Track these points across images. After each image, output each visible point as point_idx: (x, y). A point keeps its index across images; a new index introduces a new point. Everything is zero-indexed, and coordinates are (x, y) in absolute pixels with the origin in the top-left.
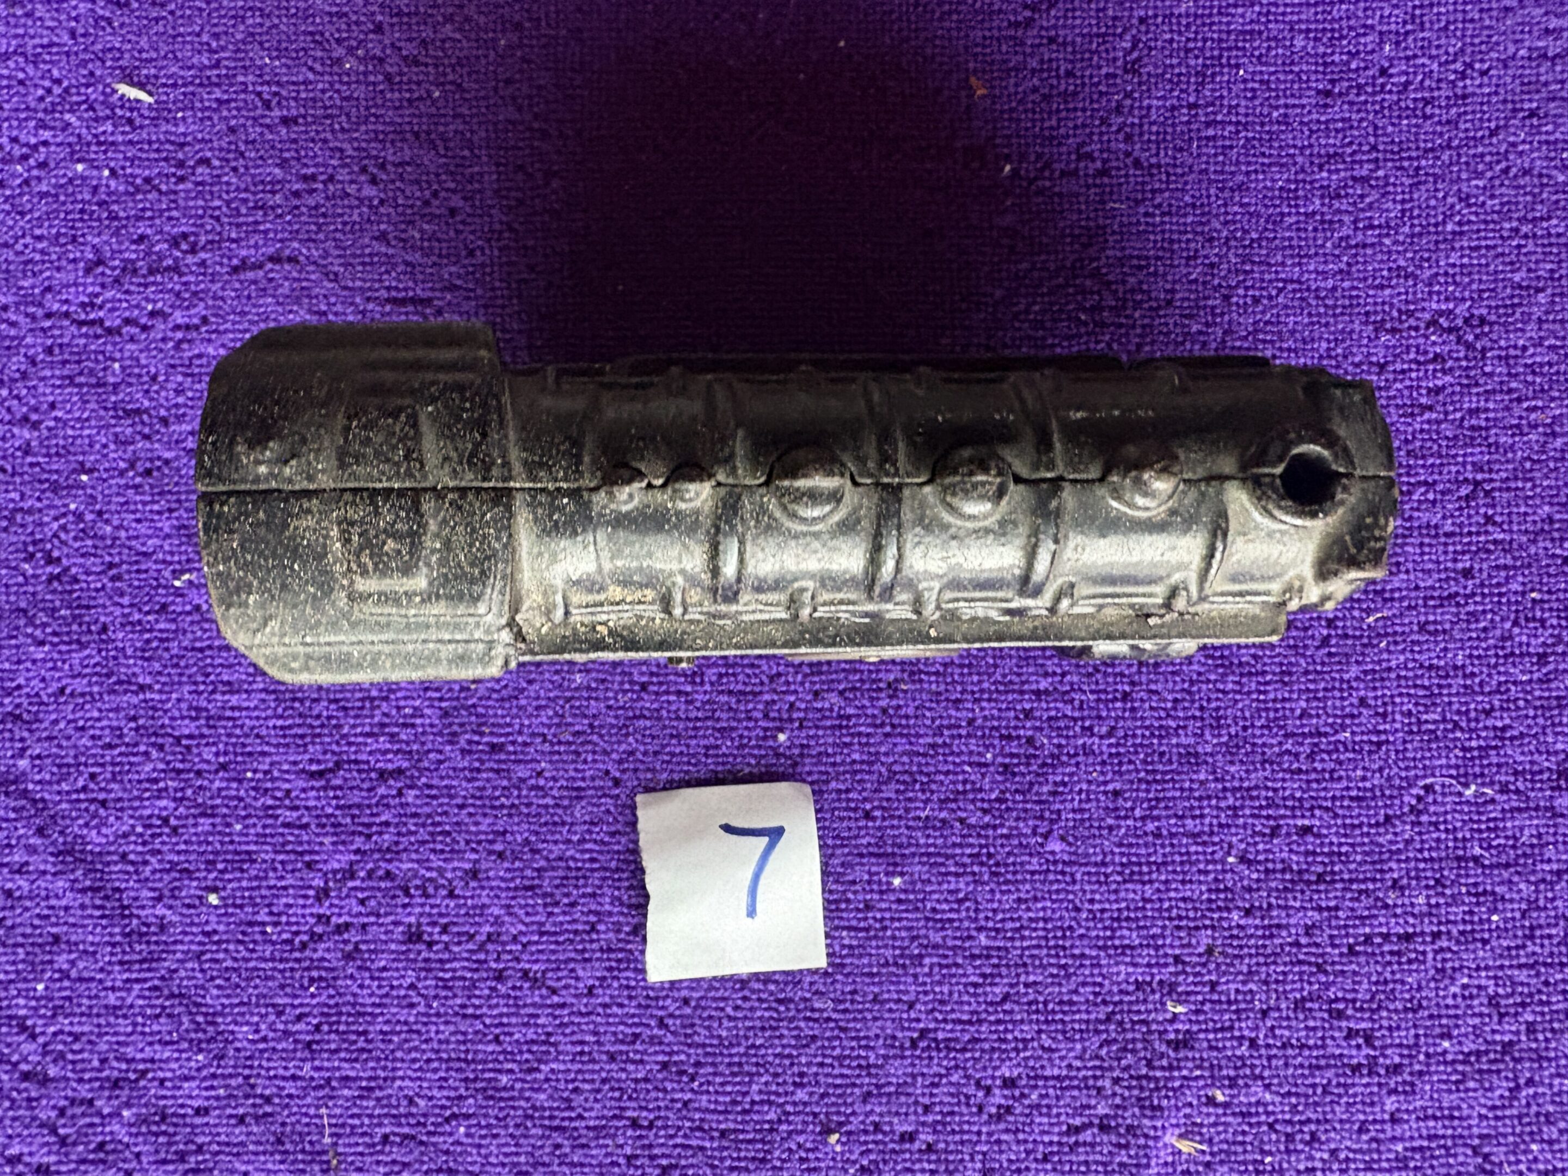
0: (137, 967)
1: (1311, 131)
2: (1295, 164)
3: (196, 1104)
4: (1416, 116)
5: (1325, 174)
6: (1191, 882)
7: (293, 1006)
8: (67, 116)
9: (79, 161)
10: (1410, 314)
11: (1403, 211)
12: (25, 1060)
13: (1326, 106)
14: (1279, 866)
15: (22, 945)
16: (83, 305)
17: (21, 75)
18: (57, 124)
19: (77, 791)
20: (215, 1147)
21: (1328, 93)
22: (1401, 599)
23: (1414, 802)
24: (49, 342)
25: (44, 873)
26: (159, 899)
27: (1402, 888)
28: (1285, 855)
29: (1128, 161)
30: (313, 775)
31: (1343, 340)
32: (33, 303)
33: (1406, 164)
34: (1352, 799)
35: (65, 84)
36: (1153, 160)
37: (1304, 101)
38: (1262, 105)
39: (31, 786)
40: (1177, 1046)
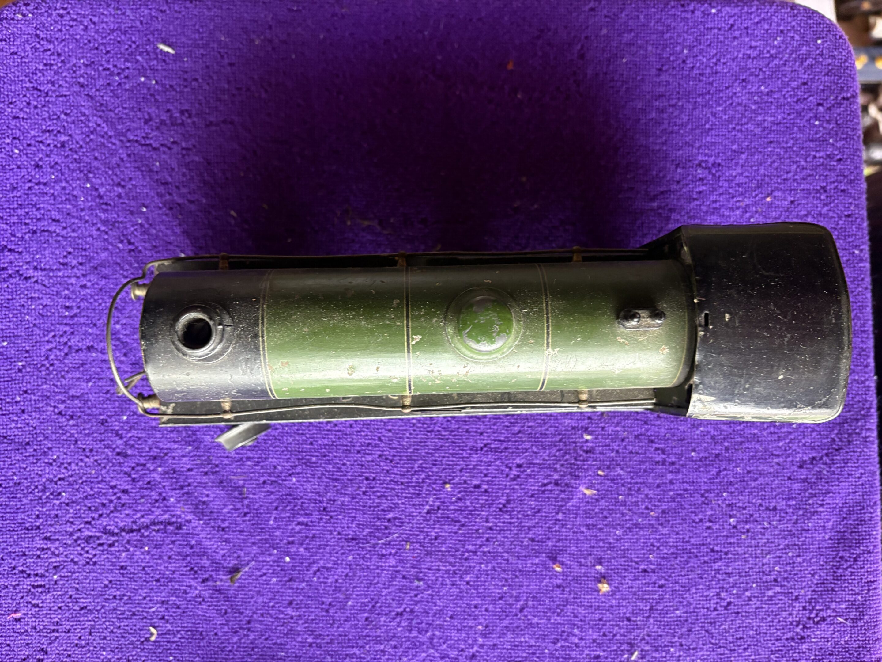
1: (653, 86)
3: (189, 466)
8: (138, 57)
9: (142, 77)
10: (689, 161)
12: (118, 447)
13: (659, 75)
15: (117, 401)
16: (143, 137)
17: (119, 39)
18: (134, 60)
20: (195, 484)
24: (129, 152)
25: (126, 370)
32: (122, 136)
35: (137, 43)
37: (650, 73)
38: (633, 74)
40: (587, 452)
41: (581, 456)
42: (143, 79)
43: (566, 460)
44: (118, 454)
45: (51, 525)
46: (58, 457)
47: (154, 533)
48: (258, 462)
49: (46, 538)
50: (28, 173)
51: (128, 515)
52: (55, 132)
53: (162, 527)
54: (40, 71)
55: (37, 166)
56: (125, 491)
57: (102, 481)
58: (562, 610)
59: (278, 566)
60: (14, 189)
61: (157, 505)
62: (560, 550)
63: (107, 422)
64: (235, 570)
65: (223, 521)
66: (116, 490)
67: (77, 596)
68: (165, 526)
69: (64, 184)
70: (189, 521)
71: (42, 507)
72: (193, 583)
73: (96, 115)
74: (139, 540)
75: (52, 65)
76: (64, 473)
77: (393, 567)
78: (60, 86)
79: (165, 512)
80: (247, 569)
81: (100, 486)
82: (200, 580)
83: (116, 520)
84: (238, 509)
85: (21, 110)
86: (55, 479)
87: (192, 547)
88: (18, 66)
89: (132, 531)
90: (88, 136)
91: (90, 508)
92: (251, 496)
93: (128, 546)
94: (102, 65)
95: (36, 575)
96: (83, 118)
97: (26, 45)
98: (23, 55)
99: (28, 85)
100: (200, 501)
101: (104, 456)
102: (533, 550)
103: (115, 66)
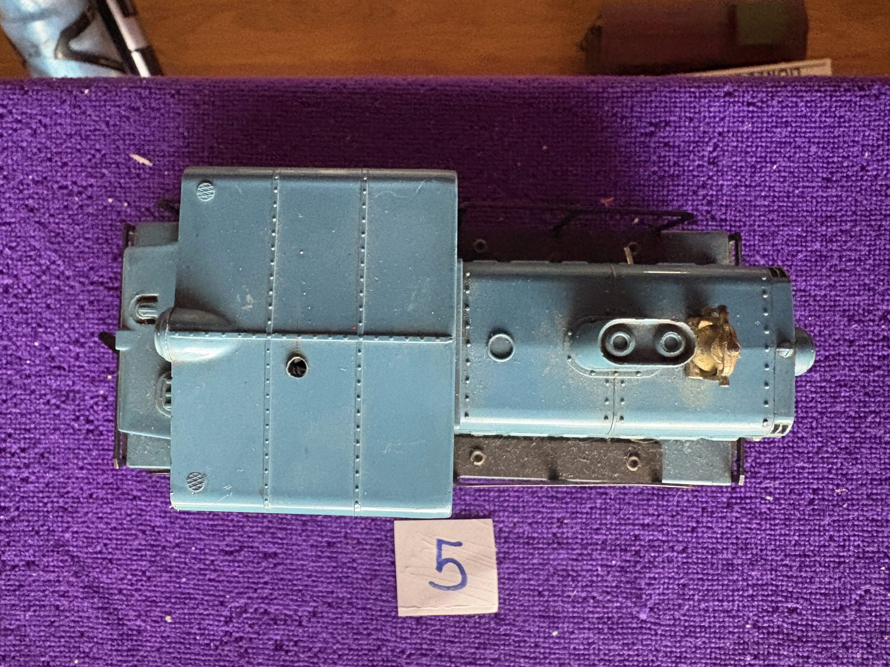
0: (125, 654)
1: (817, 202)
2: (807, 221)
4: (881, 195)
5: (824, 228)
6: (724, 638)
8: (104, 171)
9: (110, 197)
10: (870, 312)
11: (870, 251)
13: (827, 187)
14: (776, 630)
15: (63, 637)
17: (79, 147)
18: (98, 175)
19: (96, 553)
21: (828, 180)
22: (857, 480)
23: (858, 598)
24: (92, 298)
25: (77, 597)
26: (139, 616)
27: (847, 649)
28: (780, 623)
29: (708, 216)
30: (227, 553)
31: (829, 326)
32: (83, 276)
33: (873, 223)
34: (821, 594)
35: (103, 152)
36: (723, 217)
37: (814, 184)
38: (789, 186)
39: (71, 549)
42: (110, 200)
73: (50, 249)
90: (39, 277)
94: (57, 182)
103: (75, 183)
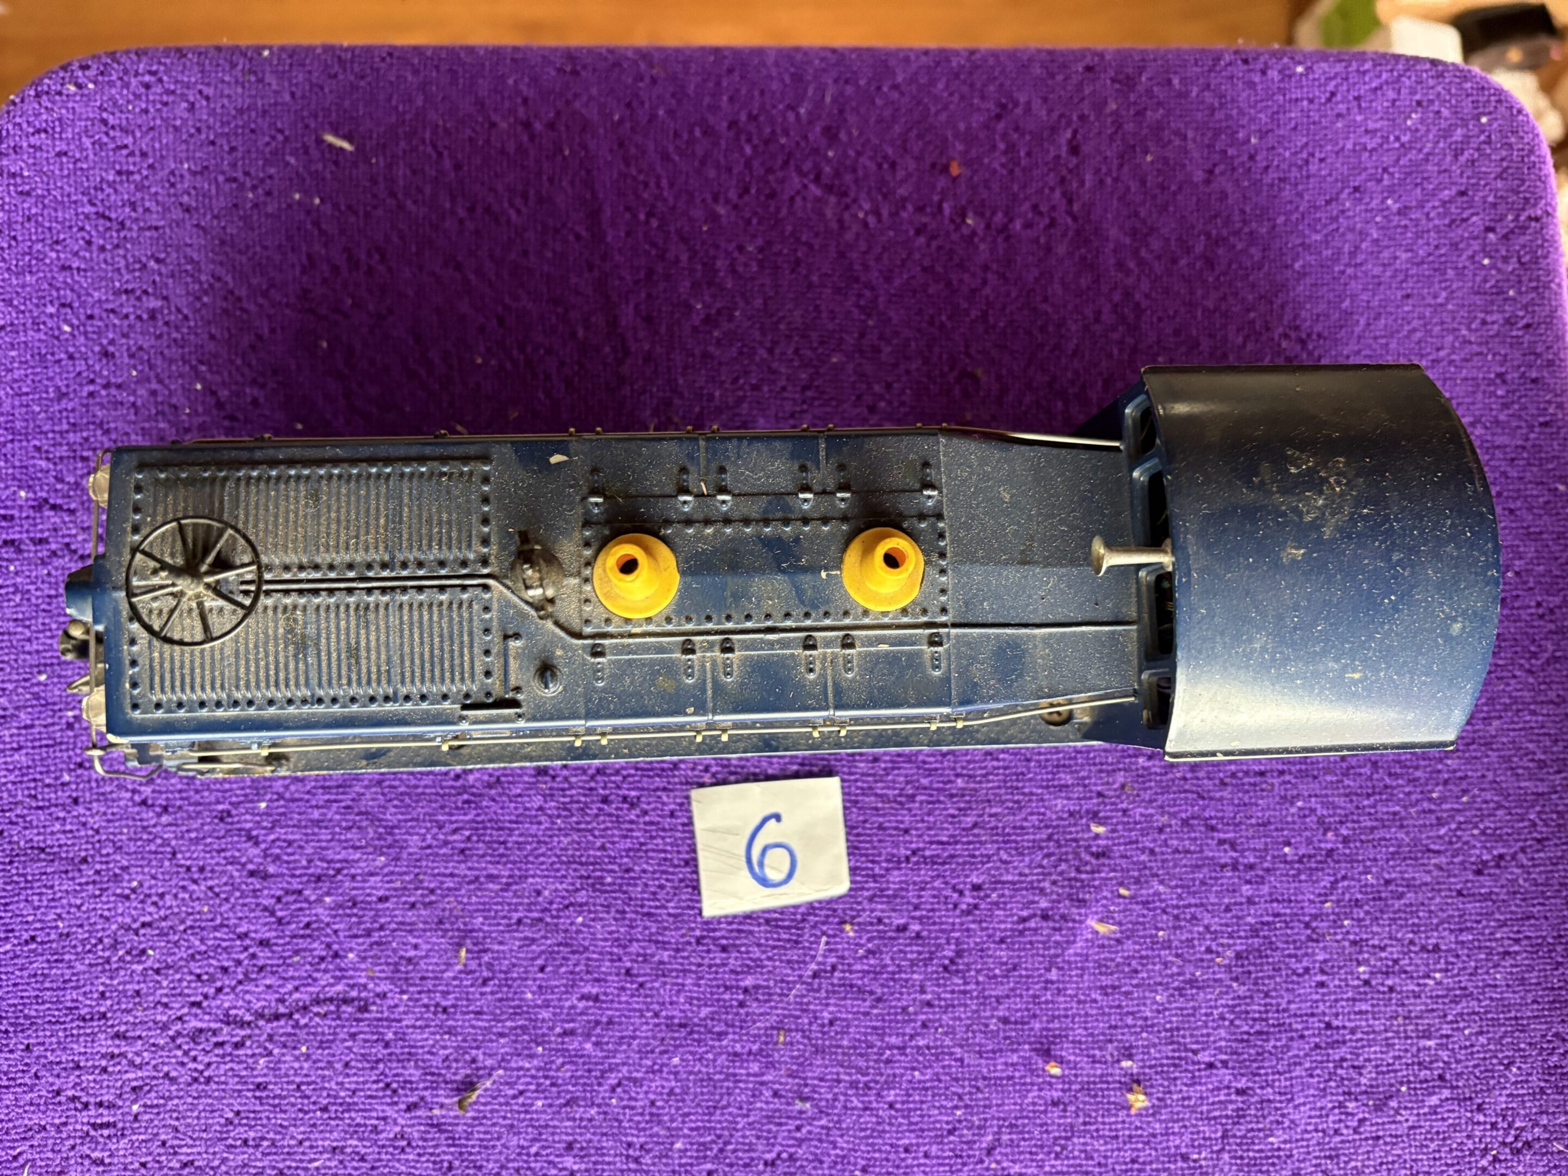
3: (381, 893)
7: (452, 822)
8: (288, 158)
9: (296, 191)
12: (251, 862)
18: (280, 163)
20: (393, 926)
35: (287, 133)
40: (1097, 856)
41: (1087, 863)
42: (297, 196)
43: (1061, 873)
44: (252, 874)
45: (128, 1011)
46: (141, 884)
47: (317, 1019)
48: (508, 884)
49: (117, 1036)
50: (89, 367)
51: (269, 987)
52: (138, 293)
53: (332, 1008)
54: (111, 184)
55: (106, 354)
56: (264, 943)
57: (222, 925)
58: (1064, 1148)
59: (546, 1077)
60: (61, 396)
61: (323, 966)
62: (1054, 1036)
63: (229, 815)
64: (468, 1086)
65: (445, 994)
66: (248, 942)
67: (176, 1142)
68: (338, 1007)
69: (154, 385)
70: (383, 996)
71: (111, 978)
72: (390, 1112)
73: (213, 262)
74: (290, 1035)
75: (130, 173)
76: (151, 913)
77: (755, 1075)
78: (147, 210)
79: (338, 979)
80: (488, 1084)
81: (218, 935)
82: (403, 1107)
83: (248, 997)
84: (472, 972)
85: (76, 254)
86: (135, 926)
87: (387, 1045)
88: (68, 176)
89: (277, 1017)
91: (199, 976)
92: (496, 947)
93: (270, 1046)
94: (223, 173)
95: (100, 1104)
96: (189, 267)
97: (84, 139)
98: (78, 155)
99: (88, 209)
100: (401, 957)
101: (224, 880)
102: (1006, 1038)
103: (247, 174)
